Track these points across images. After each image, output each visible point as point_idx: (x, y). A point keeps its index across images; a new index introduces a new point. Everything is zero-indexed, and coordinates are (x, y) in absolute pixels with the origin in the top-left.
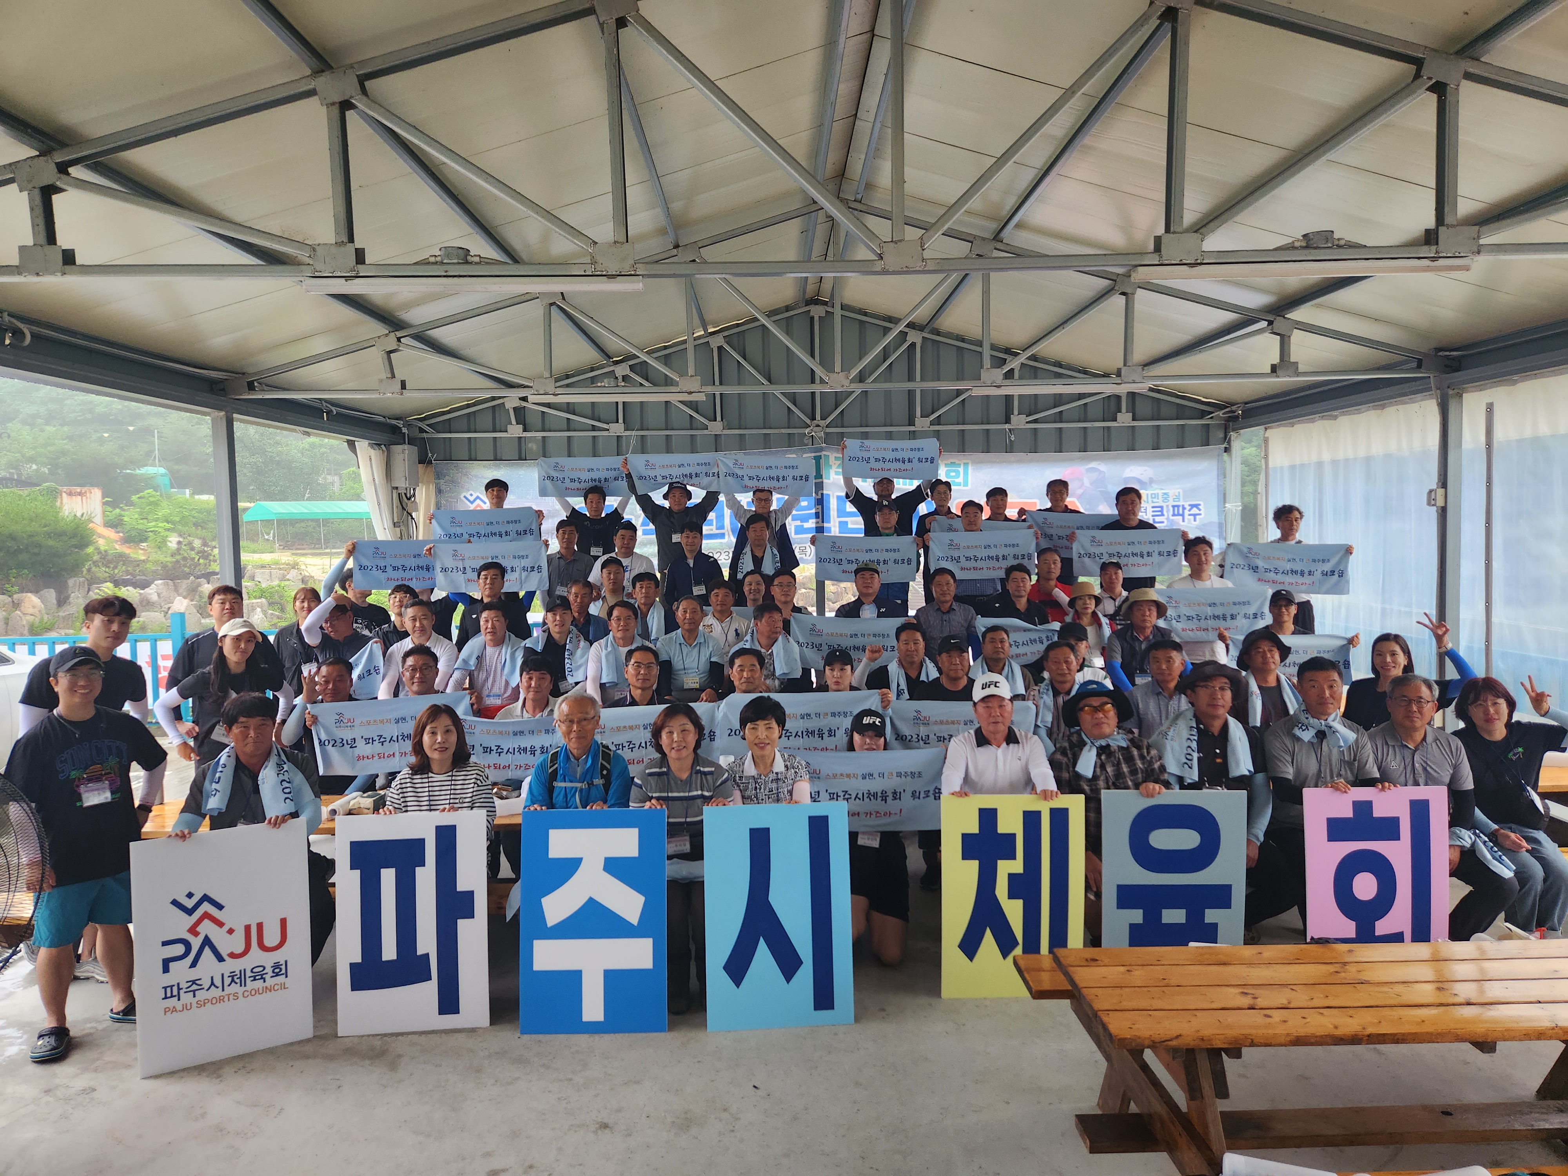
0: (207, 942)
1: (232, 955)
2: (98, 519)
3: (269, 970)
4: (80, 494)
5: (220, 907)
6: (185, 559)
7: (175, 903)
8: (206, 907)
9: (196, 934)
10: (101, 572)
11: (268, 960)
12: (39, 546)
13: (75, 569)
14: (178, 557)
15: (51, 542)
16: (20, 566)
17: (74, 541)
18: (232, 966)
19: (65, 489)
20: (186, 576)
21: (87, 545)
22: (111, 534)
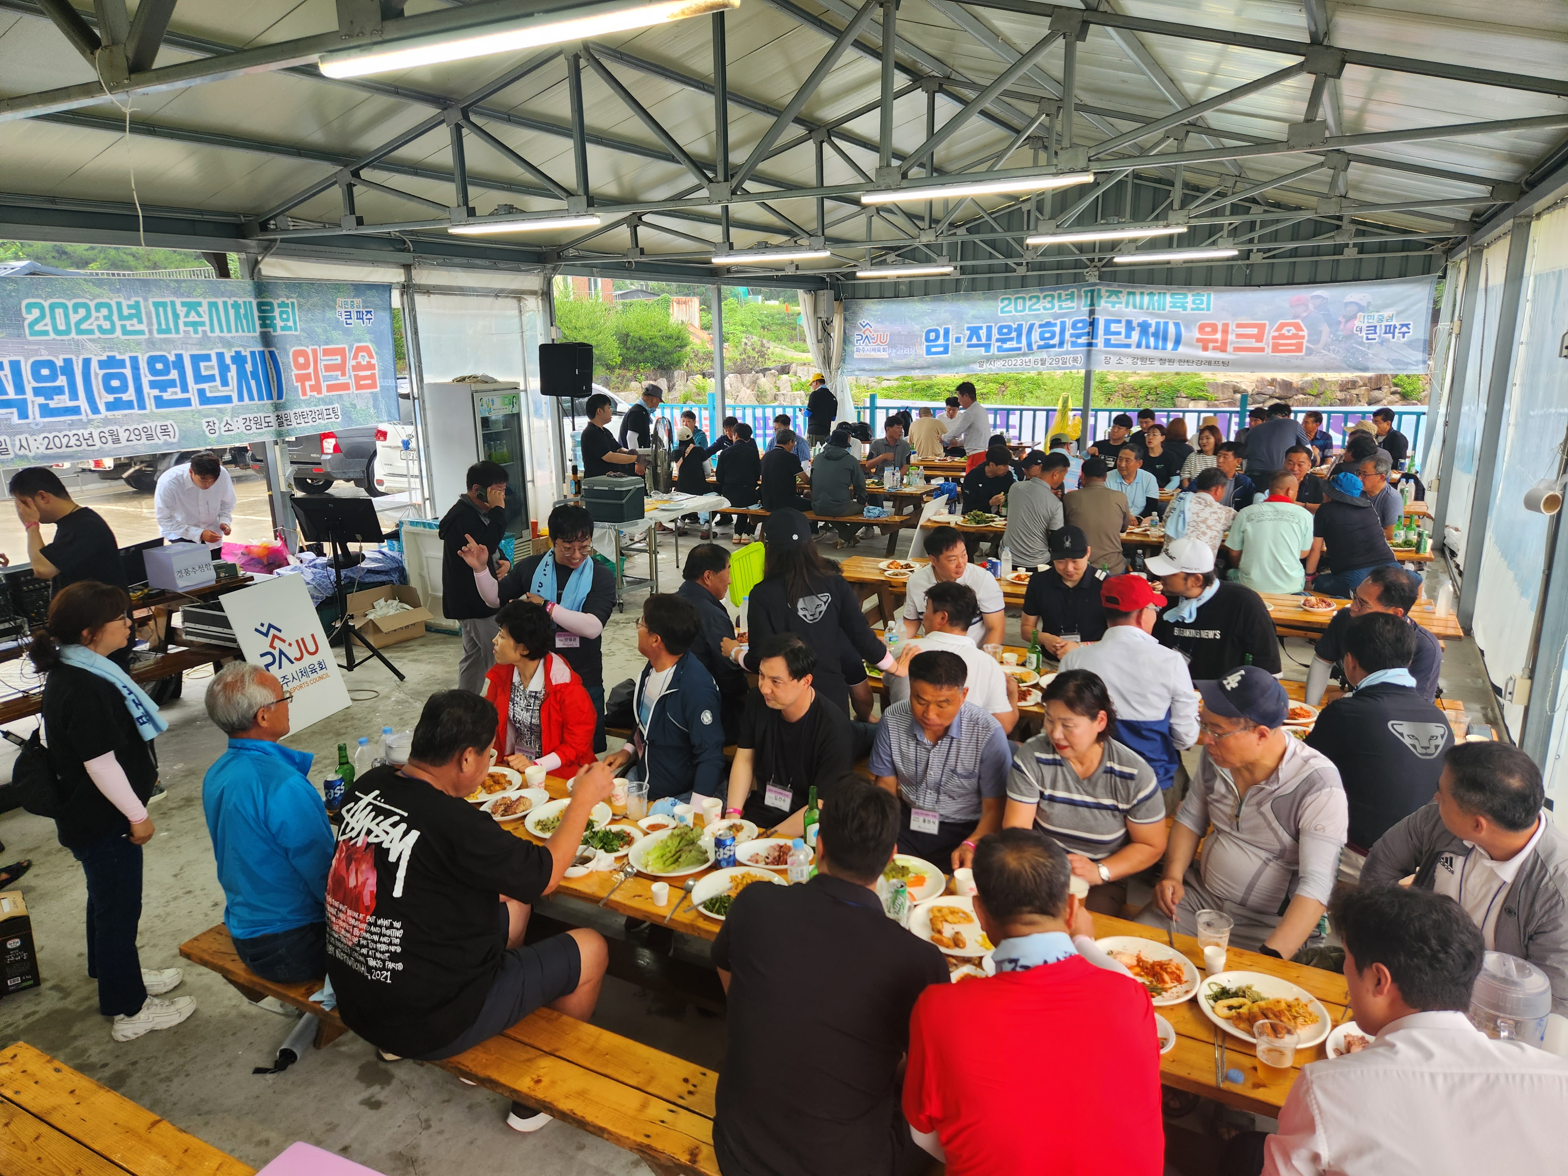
0: (281, 653)
1: (296, 659)
2: (697, 323)
3: (317, 666)
4: (685, 303)
5: (280, 631)
6: (749, 357)
7: (257, 630)
8: (273, 631)
9: (274, 648)
10: (695, 366)
11: (314, 659)
12: (656, 345)
13: (678, 363)
14: (744, 356)
15: (663, 344)
16: (645, 361)
17: (678, 343)
18: (298, 665)
19: (675, 298)
20: (749, 371)
21: (685, 346)
22: (704, 335)
